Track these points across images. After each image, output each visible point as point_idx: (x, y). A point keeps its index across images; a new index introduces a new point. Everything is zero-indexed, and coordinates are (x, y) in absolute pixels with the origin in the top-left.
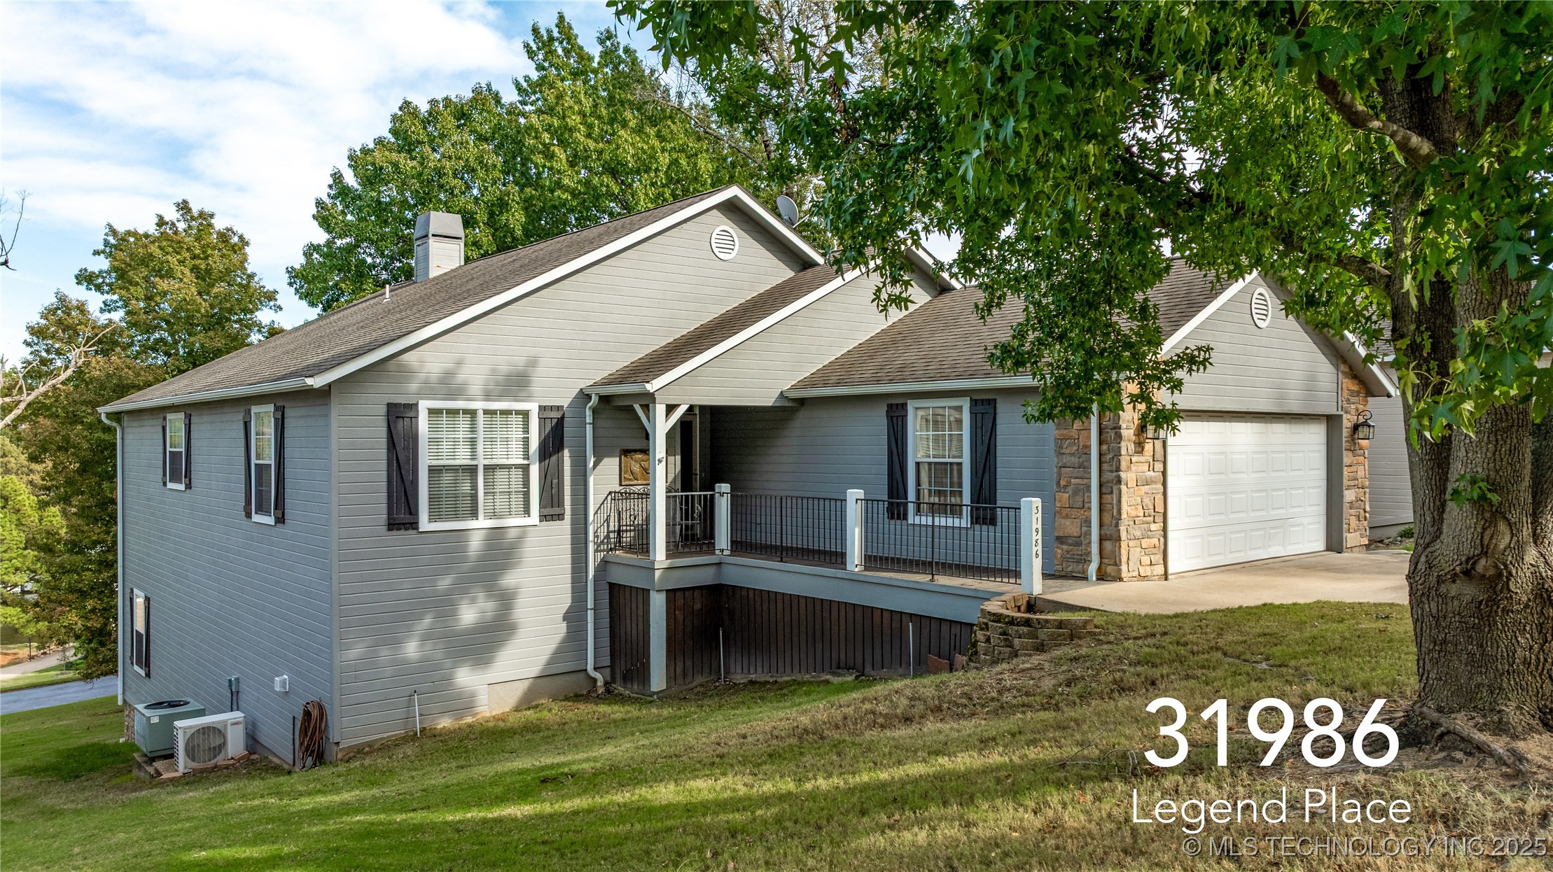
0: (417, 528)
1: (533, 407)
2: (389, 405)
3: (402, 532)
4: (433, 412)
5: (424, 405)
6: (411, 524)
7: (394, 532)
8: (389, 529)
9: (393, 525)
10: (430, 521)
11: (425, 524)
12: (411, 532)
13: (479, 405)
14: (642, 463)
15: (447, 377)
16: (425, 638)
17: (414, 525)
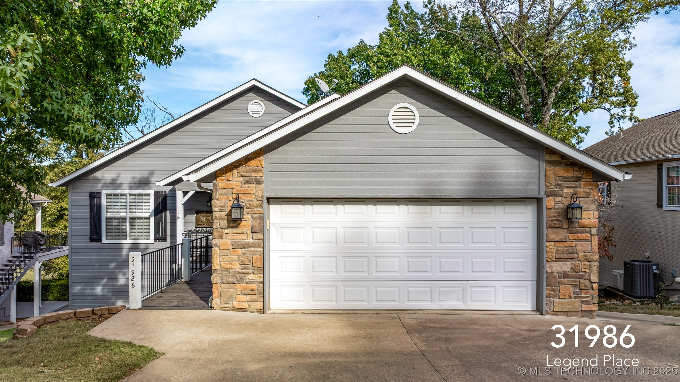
0: (101, 241)
1: (152, 192)
2: (90, 193)
3: (96, 243)
4: (107, 195)
5: (104, 192)
6: (99, 240)
7: (93, 243)
8: (91, 241)
9: (92, 240)
10: (107, 238)
11: (104, 240)
12: (99, 243)
13: (127, 192)
14: (207, 217)
15: (114, 181)
16: (104, 286)
17: (100, 240)
